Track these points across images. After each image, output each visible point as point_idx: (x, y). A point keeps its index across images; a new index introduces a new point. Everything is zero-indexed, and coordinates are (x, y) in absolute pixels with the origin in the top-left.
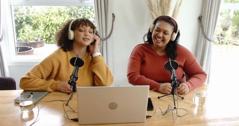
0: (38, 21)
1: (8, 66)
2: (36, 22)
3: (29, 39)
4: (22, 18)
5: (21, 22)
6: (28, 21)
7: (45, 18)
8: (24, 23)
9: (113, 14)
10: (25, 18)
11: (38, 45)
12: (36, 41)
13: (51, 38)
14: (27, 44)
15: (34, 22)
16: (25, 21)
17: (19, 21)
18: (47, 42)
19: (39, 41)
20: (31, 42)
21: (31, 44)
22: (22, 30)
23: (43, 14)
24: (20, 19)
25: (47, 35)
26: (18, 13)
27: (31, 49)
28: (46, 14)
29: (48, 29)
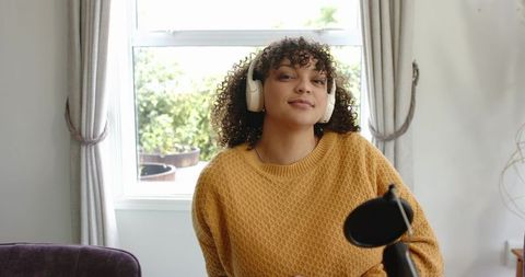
0: (183, 109)
1: (116, 211)
2: (179, 110)
3: (165, 146)
4: (149, 103)
5: (147, 112)
6: (162, 108)
7: (200, 101)
8: (153, 113)
9: (414, 65)
10: (155, 103)
11: (185, 163)
12: (181, 151)
13: (211, 148)
14: (159, 159)
15: (176, 110)
16: (157, 109)
17: (142, 110)
18: (202, 156)
19: (186, 152)
20: (169, 153)
21: (169, 159)
22: (148, 128)
23: (196, 94)
24: (145, 105)
25: (201, 142)
26: (141, 90)
27: (169, 169)
28: (204, 93)
29: (206, 127)
